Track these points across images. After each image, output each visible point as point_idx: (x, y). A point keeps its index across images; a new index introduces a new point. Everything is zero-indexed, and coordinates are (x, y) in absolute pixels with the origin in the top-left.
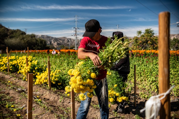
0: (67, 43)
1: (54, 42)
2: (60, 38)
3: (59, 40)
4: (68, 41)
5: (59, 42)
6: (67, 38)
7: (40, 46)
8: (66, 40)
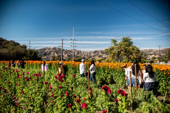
0: (77, 55)
1: (65, 54)
2: (71, 51)
3: (70, 53)
4: (78, 53)
5: (69, 54)
6: (77, 50)
7: (29, 57)
8: (76, 52)
